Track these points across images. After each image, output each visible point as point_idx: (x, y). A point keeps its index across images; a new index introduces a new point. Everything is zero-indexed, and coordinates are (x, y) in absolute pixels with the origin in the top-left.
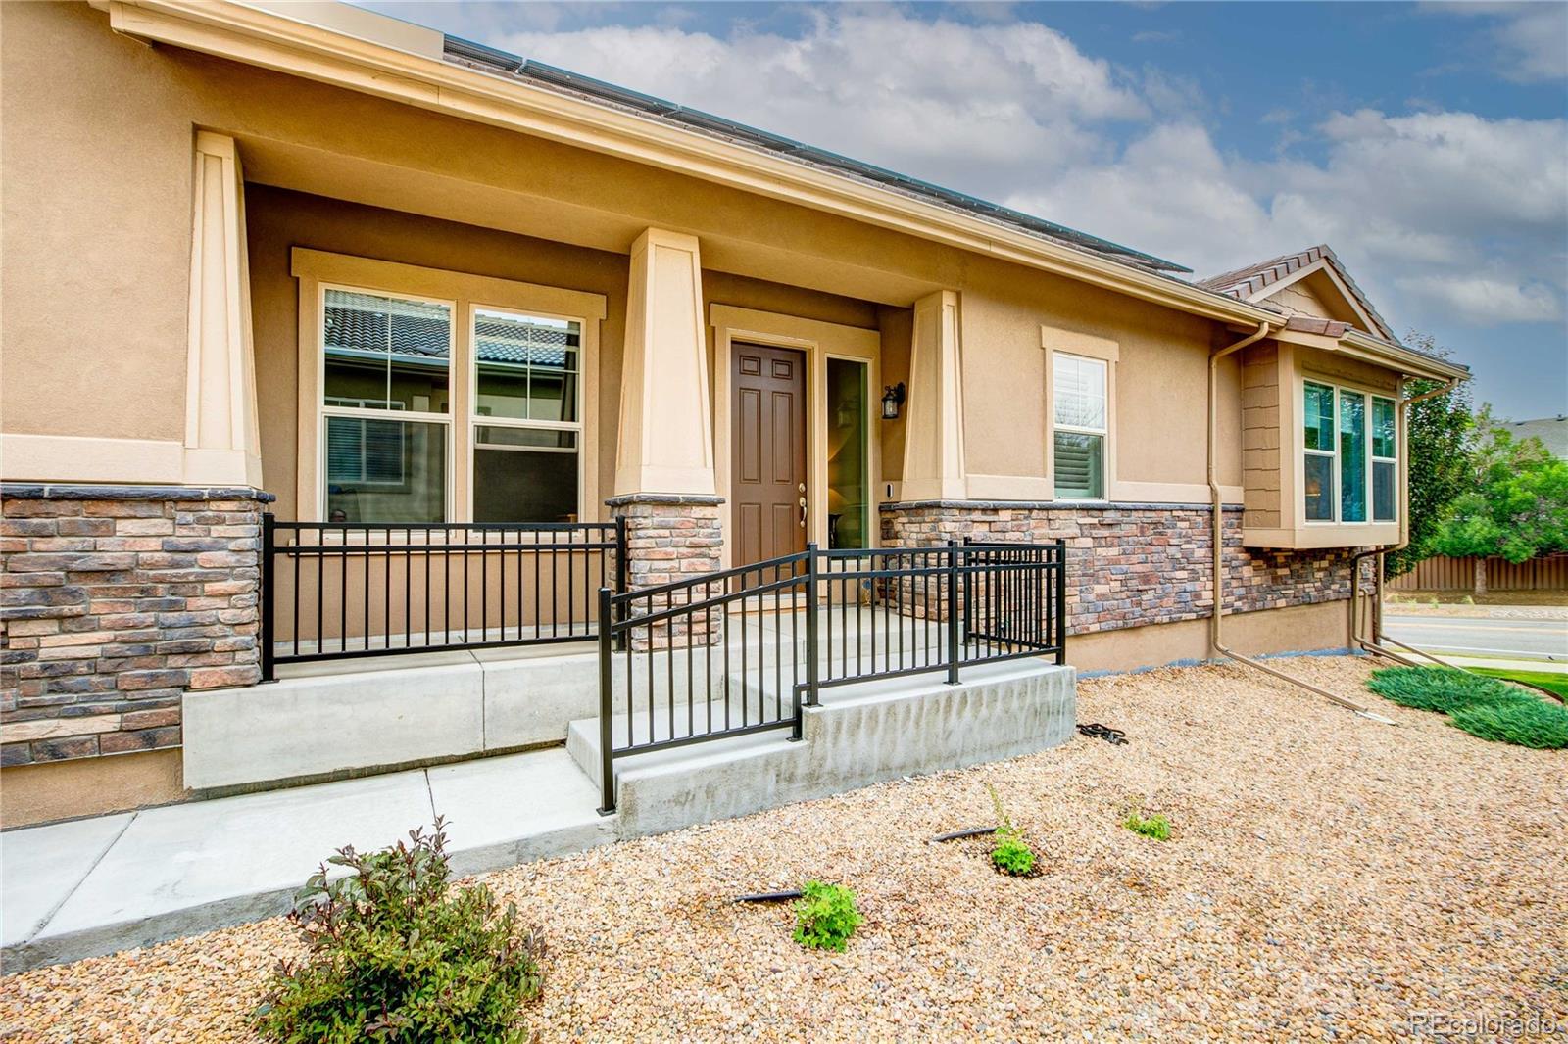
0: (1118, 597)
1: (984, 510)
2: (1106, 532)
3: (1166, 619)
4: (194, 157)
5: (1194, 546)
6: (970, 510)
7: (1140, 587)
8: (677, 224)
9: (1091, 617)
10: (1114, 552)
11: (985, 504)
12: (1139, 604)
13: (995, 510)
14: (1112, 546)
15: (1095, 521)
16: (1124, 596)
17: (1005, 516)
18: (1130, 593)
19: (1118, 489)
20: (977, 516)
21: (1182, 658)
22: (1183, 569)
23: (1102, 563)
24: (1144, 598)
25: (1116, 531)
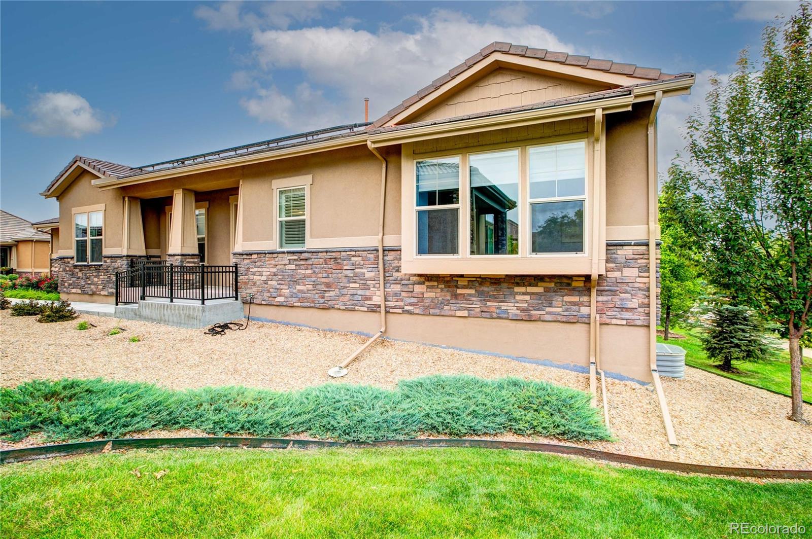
0: (311, 292)
1: (247, 255)
2: (302, 263)
3: (342, 307)
4: (123, 202)
5: (366, 270)
6: (242, 255)
7: (325, 289)
8: (178, 188)
9: (295, 300)
10: (309, 272)
11: (248, 252)
12: (323, 297)
13: (251, 254)
14: (307, 269)
15: (296, 257)
16: (314, 292)
17: (254, 256)
18: (318, 292)
19: (311, 243)
20: (245, 257)
21: (359, 331)
22: (355, 283)
23: (300, 276)
24: (326, 295)
25: (310, 262)
